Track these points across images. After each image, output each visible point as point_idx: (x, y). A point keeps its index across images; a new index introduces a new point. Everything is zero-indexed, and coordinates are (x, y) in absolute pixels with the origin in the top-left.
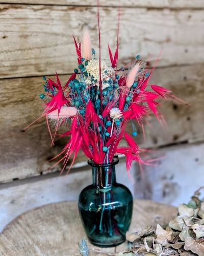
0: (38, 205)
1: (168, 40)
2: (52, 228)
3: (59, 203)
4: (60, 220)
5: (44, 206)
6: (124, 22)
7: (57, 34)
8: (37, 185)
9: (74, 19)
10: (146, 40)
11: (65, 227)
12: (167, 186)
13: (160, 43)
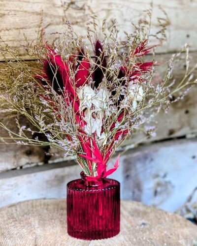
0: (14, 202)
2: (24, 230)
4: (35, 221)
5: (20, 203)
8: (13, 181)
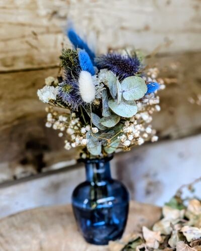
1: (147, 28)
2: (28, 237)
3: (35, 209)
6: (98, 10)
7: (23, 25)
9: (41, 7)
10: (123, 28)
11: (42, 236)
12: (150, 184)
13: (138, 31)
